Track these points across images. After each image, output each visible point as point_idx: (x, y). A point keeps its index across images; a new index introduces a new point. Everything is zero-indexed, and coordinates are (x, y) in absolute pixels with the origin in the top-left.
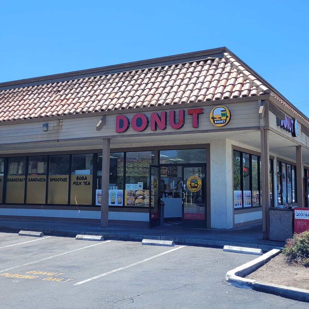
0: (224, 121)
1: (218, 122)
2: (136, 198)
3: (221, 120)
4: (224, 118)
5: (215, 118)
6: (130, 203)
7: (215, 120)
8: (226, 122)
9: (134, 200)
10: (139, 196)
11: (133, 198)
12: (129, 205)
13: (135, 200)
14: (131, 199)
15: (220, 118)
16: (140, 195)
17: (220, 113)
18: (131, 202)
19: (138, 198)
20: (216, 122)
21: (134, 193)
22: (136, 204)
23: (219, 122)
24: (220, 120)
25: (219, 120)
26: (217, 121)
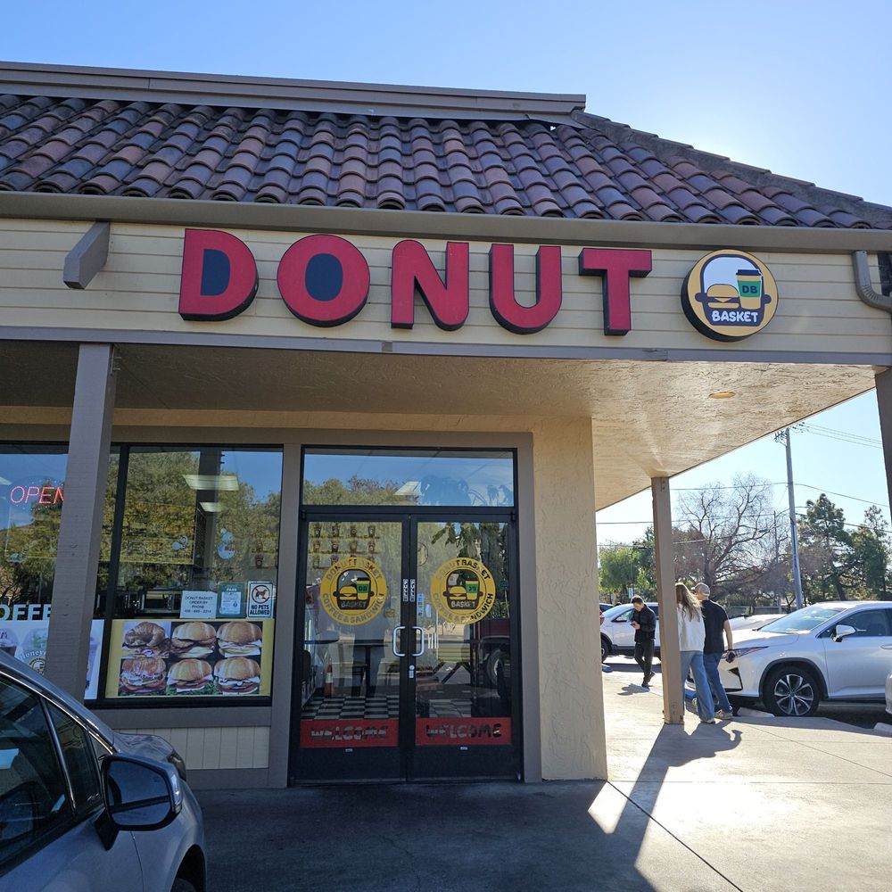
0: (755, 314)
1: (725, 317)
2: (173, 659)
3: (740, 310)
4: (752, 302)
5: (713, 300)
6: (140, 684)
7: (711, 305)
8: (760, 318)
9: (160, 667)
10: (190, 647)
11: (159, 657)
12: (130, 692)
13: (167, 670)
14: (146, 662)
15: (736, 300)
16: (197, 643)
17: (734, 281)
18: (146, 679)
19: (183, 656)
20: (715, 314)
21: (161, 637)
22: (174, 685)
23: (733, 317)
24: (735, 310)
25: (729, 311)
26: (721, 311)
